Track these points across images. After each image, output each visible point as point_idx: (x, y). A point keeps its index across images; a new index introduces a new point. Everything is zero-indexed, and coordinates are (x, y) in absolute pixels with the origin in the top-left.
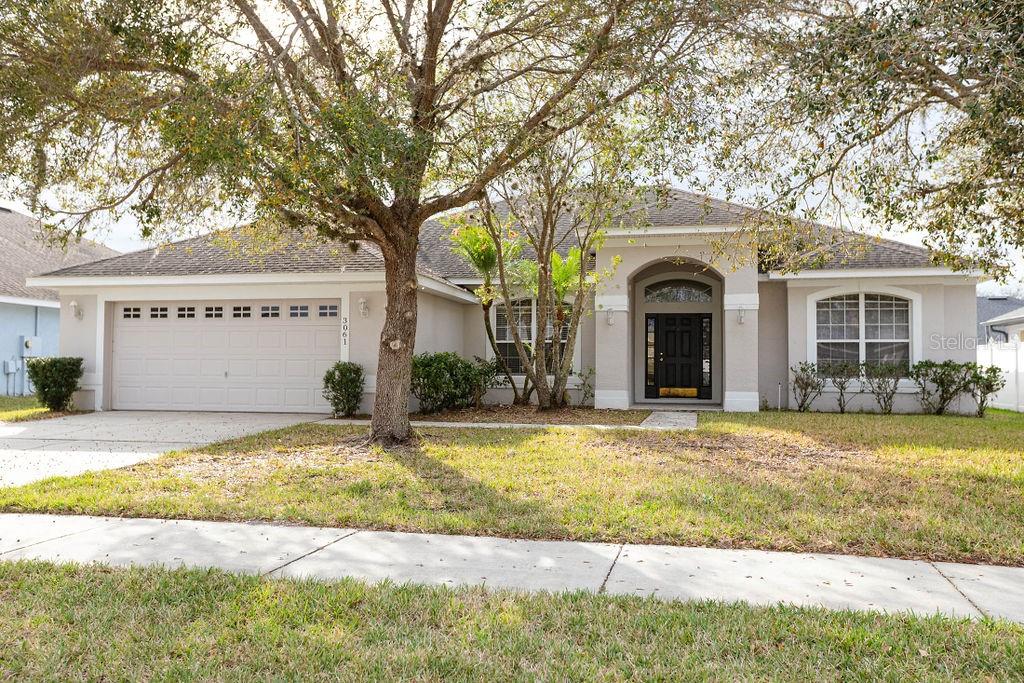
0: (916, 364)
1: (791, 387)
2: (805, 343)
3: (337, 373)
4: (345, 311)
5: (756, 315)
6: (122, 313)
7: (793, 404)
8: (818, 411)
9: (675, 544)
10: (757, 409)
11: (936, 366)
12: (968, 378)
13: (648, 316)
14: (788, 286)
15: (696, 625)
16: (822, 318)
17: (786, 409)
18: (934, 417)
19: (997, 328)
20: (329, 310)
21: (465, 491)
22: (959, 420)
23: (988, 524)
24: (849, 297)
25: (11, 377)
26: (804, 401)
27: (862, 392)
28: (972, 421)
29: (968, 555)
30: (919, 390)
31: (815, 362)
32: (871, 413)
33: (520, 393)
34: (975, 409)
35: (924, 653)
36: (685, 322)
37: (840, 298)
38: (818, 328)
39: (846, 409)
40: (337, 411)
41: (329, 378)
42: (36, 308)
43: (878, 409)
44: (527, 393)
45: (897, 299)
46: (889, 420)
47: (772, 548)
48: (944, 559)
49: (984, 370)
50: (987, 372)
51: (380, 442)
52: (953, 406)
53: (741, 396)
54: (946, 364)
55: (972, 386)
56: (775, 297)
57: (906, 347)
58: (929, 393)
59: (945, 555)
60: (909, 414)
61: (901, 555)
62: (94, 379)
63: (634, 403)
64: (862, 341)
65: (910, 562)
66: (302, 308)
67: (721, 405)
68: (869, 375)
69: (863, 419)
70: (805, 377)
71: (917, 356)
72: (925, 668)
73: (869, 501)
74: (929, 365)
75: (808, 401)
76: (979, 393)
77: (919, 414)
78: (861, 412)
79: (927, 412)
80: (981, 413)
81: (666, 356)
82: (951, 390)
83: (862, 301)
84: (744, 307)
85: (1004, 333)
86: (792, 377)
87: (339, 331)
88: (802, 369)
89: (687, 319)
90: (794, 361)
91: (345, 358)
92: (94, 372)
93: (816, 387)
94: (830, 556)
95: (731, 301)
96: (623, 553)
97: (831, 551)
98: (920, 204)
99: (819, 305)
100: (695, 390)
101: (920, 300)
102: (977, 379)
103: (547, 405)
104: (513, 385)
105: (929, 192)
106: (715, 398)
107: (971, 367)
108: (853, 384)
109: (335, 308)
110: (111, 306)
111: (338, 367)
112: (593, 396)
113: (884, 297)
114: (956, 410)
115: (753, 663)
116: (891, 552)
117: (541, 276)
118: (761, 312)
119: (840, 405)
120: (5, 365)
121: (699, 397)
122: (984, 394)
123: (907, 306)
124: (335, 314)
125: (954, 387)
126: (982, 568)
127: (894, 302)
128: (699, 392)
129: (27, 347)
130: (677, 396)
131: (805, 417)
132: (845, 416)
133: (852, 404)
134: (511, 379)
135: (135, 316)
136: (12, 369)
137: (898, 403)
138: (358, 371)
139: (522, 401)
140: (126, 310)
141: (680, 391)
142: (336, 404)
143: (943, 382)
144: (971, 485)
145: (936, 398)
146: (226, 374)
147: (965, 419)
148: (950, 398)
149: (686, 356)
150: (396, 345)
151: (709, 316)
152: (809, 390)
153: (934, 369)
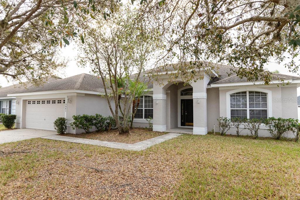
2: (226, 110)
4: (66, 102)
5: (204, 100)
6: (27, 103)
10: (207, 134)
13: (182, 100)
14: (220, 89)
16: (232, 100)
20: (59, 102)
24: (243, 93)
26: (223, 131)
27: (245, 128)
37: (239, 93)
38: (231, 104)
39: (239, 135)
45: (262, 93)
53: (199, 129)
54: (279, 119)
57: (266, 111)
62: (20, 120)
64: (248, 109)
71: (270, 115)
74: (273, 119)
83: (248, 94)
91: (66, 116)
92: (20, 118)
95: (195, 95)
99: (231, 96)
101: (271, 93)
108: (242, 125)
110: (25, 101)
113: (257, 92)
119: (237, 133)
123: (266, 95)
127: (261, 94)
131: (224, 137)
132: (239, 138)
133: (242, 133)
135: (30, 103)
145: (276, 132)
148: (282, 133)
152: (225, 127)
153: (274, 121)
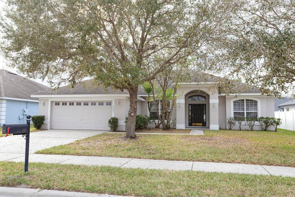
0: (259, 118)
1: (227, 124)
2: (231, 112)
3: (112, 120)
4: (113, 104)
5: (218, 105)
7: (228, 128)
8: (234, 130)
9: (205, 162)
10: (219, 129)
11: (264, 118)
12: (272, 121)
13: (189, 105)
14: (226, 97)
15: (213, 176)
16: (235, 105)
17: (226, 129)
18: (264, 131)
19: (281, 107)
20: (109, 104)
21: (153, 150)
22: (270, 132)
23: (274, 157)
24: (242, 100)
25: (21, 120)
26: (230, 127)
27: (245, 125)
28: (273, 133)
29: (269, 164)
30: (260, 124)
31: (233, 117)
32: (248, 130)
33: (157, 125)
34: (274, 129)
35: (258, 181)
36: (199, 106)
37: (240, 100)
38: (234, 108)
39: (241, 129)
40: (111, 130)
41: (110, 121)
42: (27, 101)
43: (249, 129)
44: (159, 125)
45: (254, 101)
46: (252, 132)
47: (226, 162)
48: (264, 165)
49: (276, 119)
50: (277, 120)
51: (129, 138)
52: (269, 128)
53: (214, 126)
54: (267, 118)
55: (273, 123)
56: (223, 100)
57: (257, 113)
58: (262, 125)
59: (264, 164)
60: (257, 131)
61: (254, 164)
62: (47, 121)
63: (186, 127)
64: (245, 112)
65: (256, 165)
66: (102, 103)
67: (209, 128)
68: (247, 120)
69: (246, 132)
70: (230, 121)
71: (259, 116)
72: (258, 183)
73: (247, 152)
74: (262, 118)
75: (231, 127)
76: (275, 125)
77: (260, 131)
78: (245, 130)
79: (262, 130)
80: (276, 131)
81: (194, 115)
82: (268, 124)
83: (245, 101)
84: (215, 103)
85: (283, 108)
86: (227, 121)
87: (112, 109)
88: (230, 119)
89: (199, 105)
90: (228, 117)
91: (113, 116)
92: (48, 119)
93: (233, 123)
94: (239, 164)
95: (211, 101)
96: (194, 163)
97: (239, 163)
98: (259, 80)
99: (234, 102)
100: (202, 124)
101: (260, 101)
102: (275, 122)
103: (165, 128)
104: (155, 123)
105: (261, 78)
106: (207, 126)
107: (273, 118)
108: (243, 123)
109: (111, 103)
110: (52, 102)
111: (112, 118)
112: (176, 126)
113: (251, 100)
114: (270, 129)
115: (226, 183)
116: (252, 163)
117: (164, 95)
118: (219, 104)
119: (240, 128)
120: (19, 117)
121: (203, 126)
122: (277, 125)
123: (257, 103)
124: (110, 105)
125: (269, 124)
126: (272, 166)
128: (203, 125)
129: (25, 112)
130: (197, 126)
131: (231, 131)
132: (241, 131)
133: (243, 128)
134: (154, 121)
135: (58, 105)
136: (21, 118)
137: (255, 128)
138: (117, 119)
139: (157, 127)
140: (56, 103)
141: (198, 124)
142: (111, 128)
143: (266, 123)
144: (271, 148)
145: (264, 127)
146: (82, 120)
147: (271, 132)
148: (268, 127)
149: (199, 115)
150: (132, 114)
151: (205, 105)
152: (232, 124)
153: (264, 119)
